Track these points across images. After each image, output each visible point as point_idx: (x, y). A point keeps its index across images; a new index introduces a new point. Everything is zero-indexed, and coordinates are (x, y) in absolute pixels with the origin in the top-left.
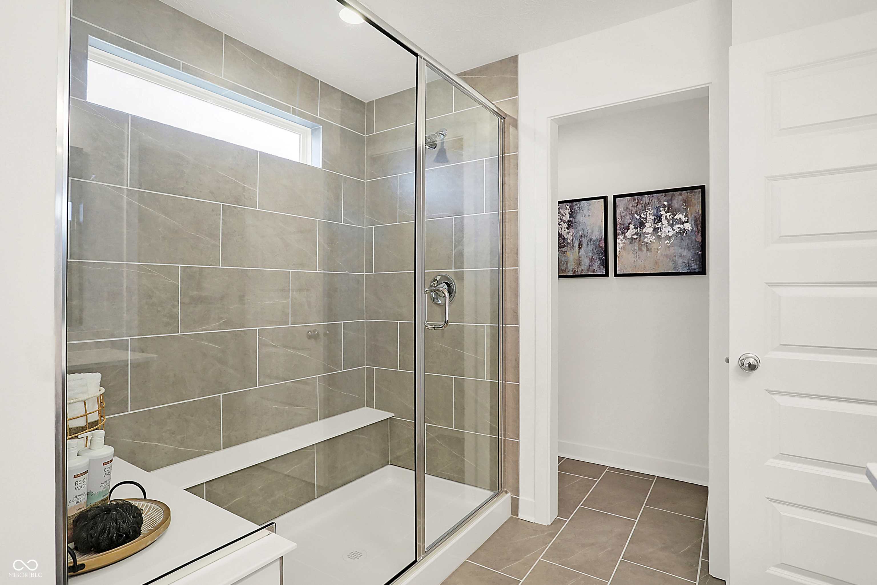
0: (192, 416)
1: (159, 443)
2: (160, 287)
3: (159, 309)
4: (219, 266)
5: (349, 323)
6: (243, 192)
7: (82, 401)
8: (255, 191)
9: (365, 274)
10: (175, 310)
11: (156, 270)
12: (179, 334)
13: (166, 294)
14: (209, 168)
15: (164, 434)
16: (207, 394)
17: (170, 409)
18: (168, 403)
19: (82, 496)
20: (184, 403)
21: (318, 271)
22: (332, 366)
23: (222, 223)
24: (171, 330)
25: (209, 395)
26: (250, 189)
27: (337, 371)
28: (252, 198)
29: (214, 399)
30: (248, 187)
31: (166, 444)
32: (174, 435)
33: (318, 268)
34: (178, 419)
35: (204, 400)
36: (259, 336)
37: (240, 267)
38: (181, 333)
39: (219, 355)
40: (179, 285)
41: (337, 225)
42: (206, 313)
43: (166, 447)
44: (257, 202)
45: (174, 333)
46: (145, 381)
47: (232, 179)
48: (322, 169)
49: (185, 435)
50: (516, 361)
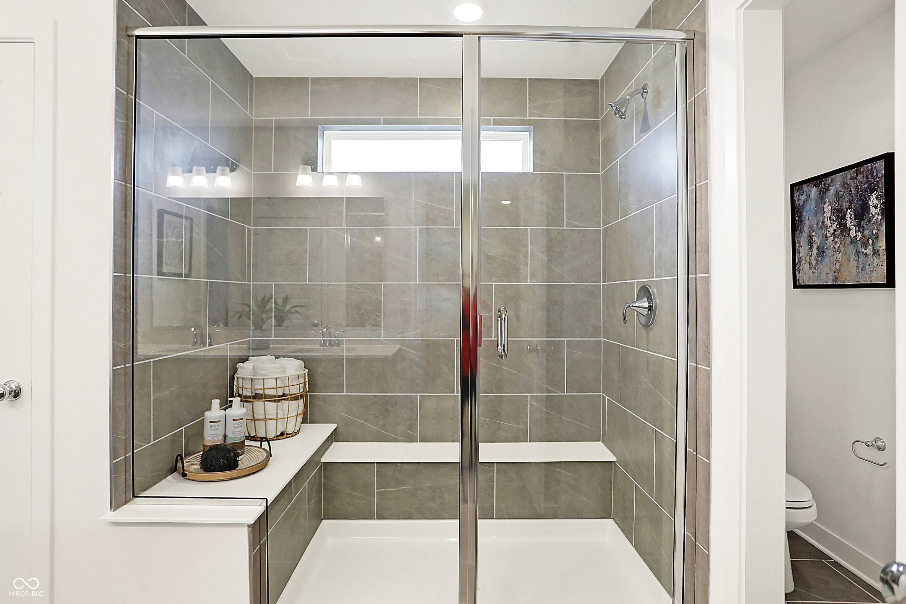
0: (392, 407)
1: (366, 422)
2: (367, 300)
3: (366, 318)
4: (417, 282)
5: (574, 341)
6: (439, 213)
7: (274, 378)
8: (451, 210)
9: (602, 284)
10: (378, 319)
11: (363, 288)
12: (382, 339)
13: (371, 306)
14: (406, 199)
15: (369, 416)
16: (406, 392)
17: (375, 398)
18: (373, 393)
19: (215, 435)
20: (386, 395)
21: (530, 282)
22: (549, 386)
23: (419, 244)
24: (376, 335)
25: (407, 393)
26: (447, 209)
27: (557, 393)
28: (448, 217)
29: (412, 397)
30: (444, 207)
31: (371, 424)
32: (377, 419)
33: (530, 280)
34: (381, 408)
35: (402, 396)
36: (456, 346)
37: (437, 282)
38: (383, 338)
39: (417, 359)
40: (381, 300)
41: (557, 230)
42: (404, 322)
43: (371, 427)
44: (454, 220)
45: (377, 338)
46: (356, 373)
47: (428, 203)
48: (534, 172)
49: (386, 422)
50: (707, 424)
